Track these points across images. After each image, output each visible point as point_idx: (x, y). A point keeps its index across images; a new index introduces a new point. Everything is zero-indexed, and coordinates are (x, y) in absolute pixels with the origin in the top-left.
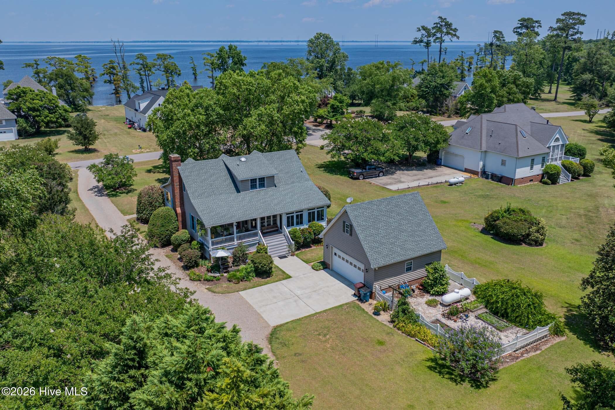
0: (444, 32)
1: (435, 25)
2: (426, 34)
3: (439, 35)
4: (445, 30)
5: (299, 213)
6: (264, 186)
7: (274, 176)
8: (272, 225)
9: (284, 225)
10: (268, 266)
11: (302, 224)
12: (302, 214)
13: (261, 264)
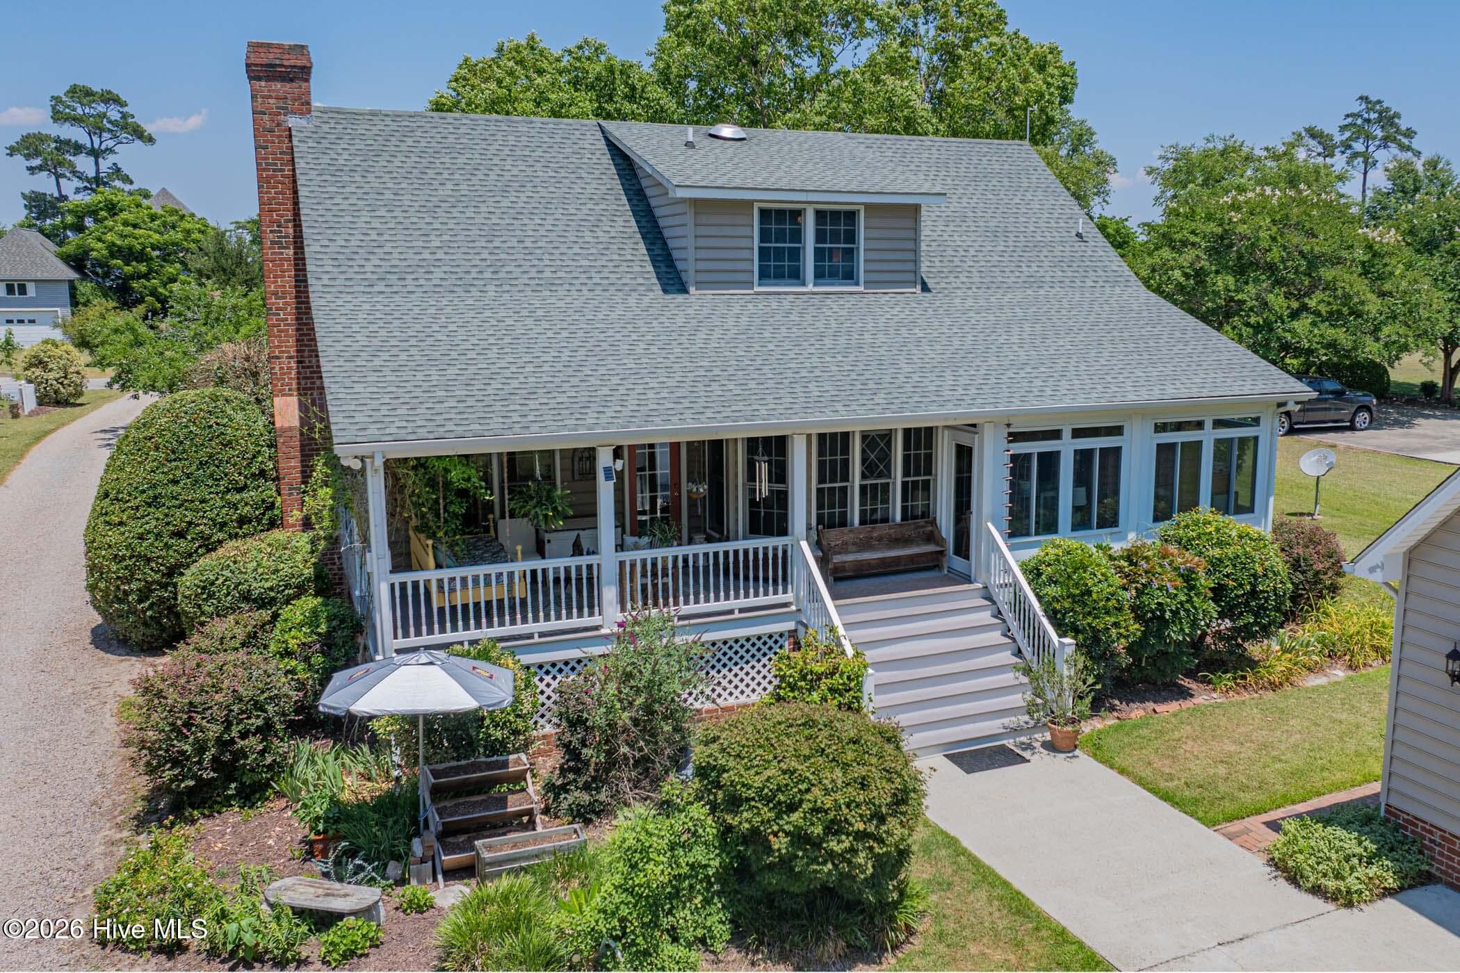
0: (1375, 138)
1: (1350, 120)
2: (1320, 150)
3: (1359, 146)
4: (1379, 133)
5: (1097, 443)
6: (849, 276)
7: (916, 208)
8: (898, 517)
9: (990, 525)
10: (861, 836)
11: (1110, 520)
12: (1117, 451)
13: (792, 807)
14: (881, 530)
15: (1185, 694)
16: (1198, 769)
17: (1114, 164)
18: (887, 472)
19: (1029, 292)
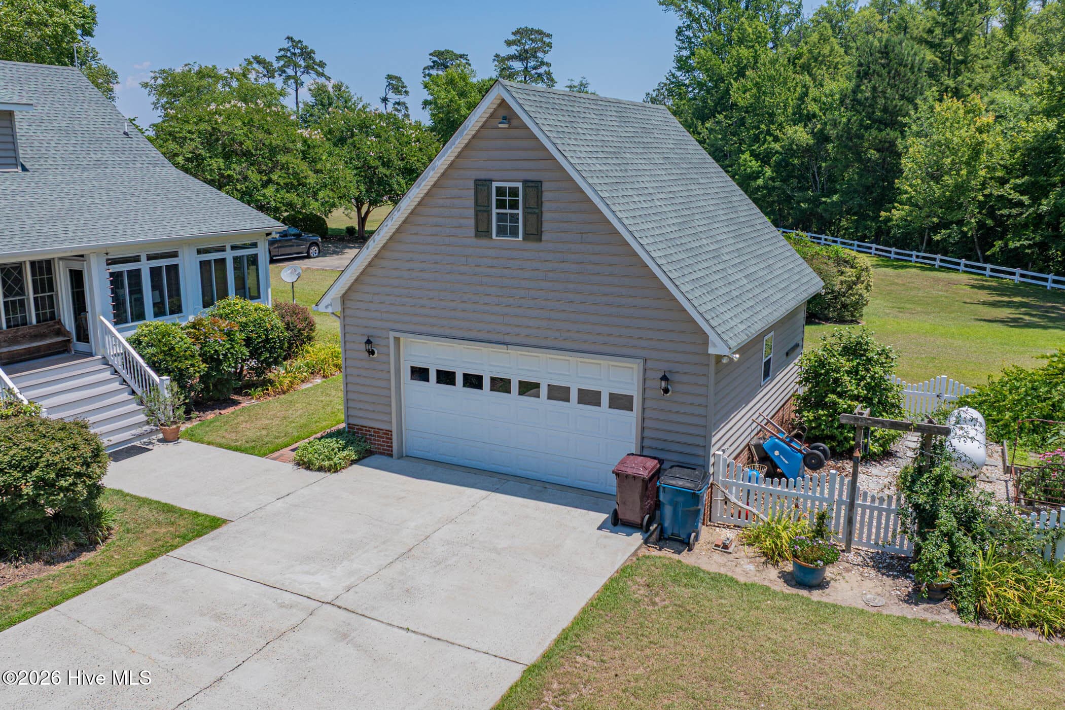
0: (300, 66)
1: (282, 53)
2: (265, 72)
3: (290, 72)
4: (302, 63)
5: (163, 263)
7: (11, 114)
8: (34, 321)
9: (102, 318)
10: (79, 475)
11: (177, 309)
12: (176, 266)
13: (32, 468)
14: (23, 330)
15: (236, 403)
16: (251, 434)
17: (116, 77)
18: (22, 291)
19: (99, 171)
